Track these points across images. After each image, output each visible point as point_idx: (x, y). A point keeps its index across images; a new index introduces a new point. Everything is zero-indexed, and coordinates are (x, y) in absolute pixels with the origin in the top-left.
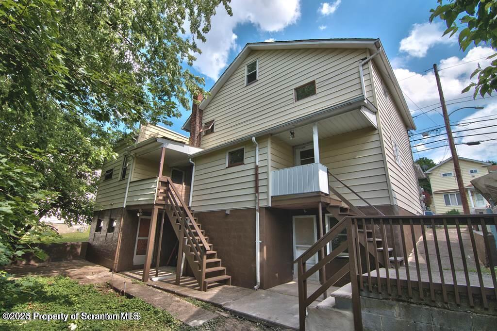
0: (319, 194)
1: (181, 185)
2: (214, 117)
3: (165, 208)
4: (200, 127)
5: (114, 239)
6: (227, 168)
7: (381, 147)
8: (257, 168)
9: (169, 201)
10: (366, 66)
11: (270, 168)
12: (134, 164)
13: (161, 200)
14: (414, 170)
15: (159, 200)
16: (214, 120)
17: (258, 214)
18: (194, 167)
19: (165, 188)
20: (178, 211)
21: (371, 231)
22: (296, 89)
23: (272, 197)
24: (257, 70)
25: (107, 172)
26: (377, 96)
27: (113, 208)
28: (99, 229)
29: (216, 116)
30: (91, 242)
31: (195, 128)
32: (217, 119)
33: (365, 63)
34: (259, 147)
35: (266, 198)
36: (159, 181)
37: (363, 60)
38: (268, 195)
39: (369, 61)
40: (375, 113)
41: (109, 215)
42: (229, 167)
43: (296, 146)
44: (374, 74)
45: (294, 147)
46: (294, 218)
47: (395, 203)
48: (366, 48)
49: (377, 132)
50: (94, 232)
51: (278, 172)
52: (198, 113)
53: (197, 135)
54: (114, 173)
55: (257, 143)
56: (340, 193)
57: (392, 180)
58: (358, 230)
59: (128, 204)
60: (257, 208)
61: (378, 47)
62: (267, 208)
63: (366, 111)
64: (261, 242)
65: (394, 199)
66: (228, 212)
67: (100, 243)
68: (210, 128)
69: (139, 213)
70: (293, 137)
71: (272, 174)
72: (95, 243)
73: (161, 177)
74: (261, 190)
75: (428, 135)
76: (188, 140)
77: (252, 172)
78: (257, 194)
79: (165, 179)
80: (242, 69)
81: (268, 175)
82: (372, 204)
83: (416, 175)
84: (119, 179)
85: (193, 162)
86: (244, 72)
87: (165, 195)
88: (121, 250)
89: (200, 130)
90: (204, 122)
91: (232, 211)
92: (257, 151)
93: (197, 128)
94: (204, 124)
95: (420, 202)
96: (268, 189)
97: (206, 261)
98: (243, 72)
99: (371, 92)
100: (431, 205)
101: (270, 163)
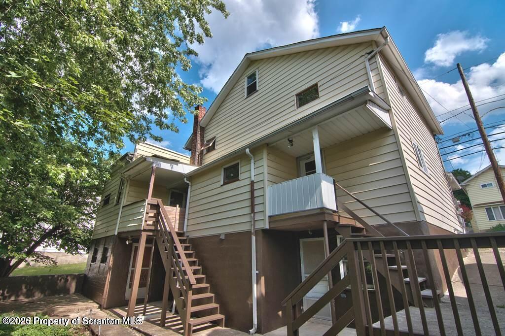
0: (323, 211)
1: (175, 208)
2: (215, 133)
3: (155, 234)
4: (202, 145)
5: (105, 270)
6: (222, 186)
7: (399, 151)
8: (252, 183)
9: (159, 226)
10: (373, 60)
11: (266, 182)
12: (128, 186)
13: (150, 225)
14: (447, 179)
15: (147, 225)
16: (215, 137)
17: (254, 238)
18: (190, 187)
19: (155, 211)
20: (166, 237)
21: (393, 255)
22: (297, 95)
23: (270, 217)
24: (257, 80)
25: (106, 197)
26: (388, 91)
27: (107, 235)
28: (94, 259)
29: (217, 132)
30: (87, 273)
31: (196, 146)
32: (218, 136)
33: (372, 57)
34: (254, 159)
35: (263, 218)
36: (148, 204)
37: (369, 54)
38: (265, 215)
39: (376, 53)
40: (388, 111)
41: (104, 243)
42: (225, 184)
43: (300, 157)
44: (383, 68)
45: (298, 159)
46: (301, 241)
47: (422, 219)
48: (372, 41)
49: (392, 133)
50: (90, 263)
51: (275, 186)
52: (199, 130)
53: (198, 153)
54: (111, 198)
55: (252, 156)
56: (351, 210)
57: (416, 190)
58: (374, 255)
59: (120, 231)
60: (253, 231)
61: (385, 36)
62: (264, 231)
63: (375, 107)
64: (257, 272)
65: (420, 213)
66: (223, 237)
67: (93, 274)
68: (211, 145)
69: (129, 240)
70: (292, 145)
71: (269, 191)
72: (90, 275)
73: (150, 200)
74: (257, 209)
75: (459, 141)
76: (189, 159)
77: (248, 189)
78: (252, 214)
79: (155, 201)
80: (242, 81)
81: (264, 192)
82: (392, 221)
83: (449, 185)
84: (114, 204)
85: (188, 182)
86: (245, 83)
87: (154, 219)
88: (111, 283)
89: (201, 148)
90: (206, 139)
91: (227, 235)
92: (252, 164)
93: (199, 146)
94: (206, 142)
95: (458, 217)
96: (265, 207)
97: (191, 297)
98: (243, 84)
99: (381, 87)
100: (471, 221)
101: (266, 177)
